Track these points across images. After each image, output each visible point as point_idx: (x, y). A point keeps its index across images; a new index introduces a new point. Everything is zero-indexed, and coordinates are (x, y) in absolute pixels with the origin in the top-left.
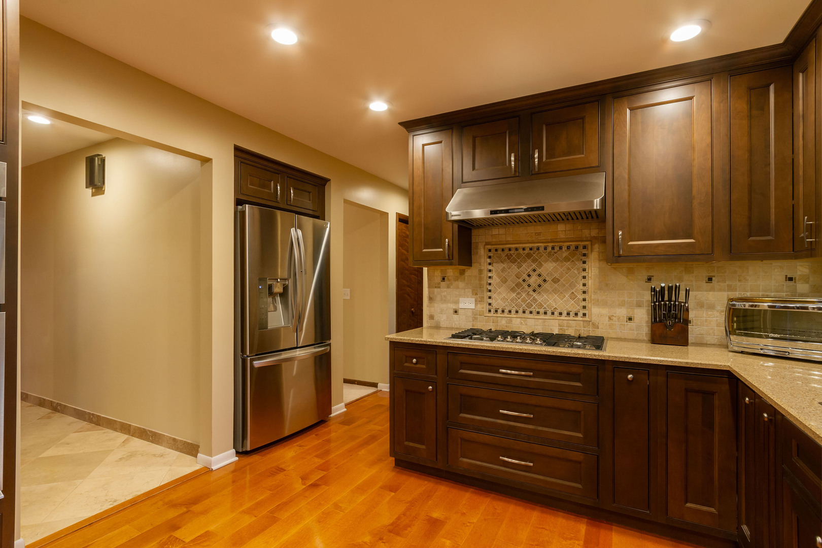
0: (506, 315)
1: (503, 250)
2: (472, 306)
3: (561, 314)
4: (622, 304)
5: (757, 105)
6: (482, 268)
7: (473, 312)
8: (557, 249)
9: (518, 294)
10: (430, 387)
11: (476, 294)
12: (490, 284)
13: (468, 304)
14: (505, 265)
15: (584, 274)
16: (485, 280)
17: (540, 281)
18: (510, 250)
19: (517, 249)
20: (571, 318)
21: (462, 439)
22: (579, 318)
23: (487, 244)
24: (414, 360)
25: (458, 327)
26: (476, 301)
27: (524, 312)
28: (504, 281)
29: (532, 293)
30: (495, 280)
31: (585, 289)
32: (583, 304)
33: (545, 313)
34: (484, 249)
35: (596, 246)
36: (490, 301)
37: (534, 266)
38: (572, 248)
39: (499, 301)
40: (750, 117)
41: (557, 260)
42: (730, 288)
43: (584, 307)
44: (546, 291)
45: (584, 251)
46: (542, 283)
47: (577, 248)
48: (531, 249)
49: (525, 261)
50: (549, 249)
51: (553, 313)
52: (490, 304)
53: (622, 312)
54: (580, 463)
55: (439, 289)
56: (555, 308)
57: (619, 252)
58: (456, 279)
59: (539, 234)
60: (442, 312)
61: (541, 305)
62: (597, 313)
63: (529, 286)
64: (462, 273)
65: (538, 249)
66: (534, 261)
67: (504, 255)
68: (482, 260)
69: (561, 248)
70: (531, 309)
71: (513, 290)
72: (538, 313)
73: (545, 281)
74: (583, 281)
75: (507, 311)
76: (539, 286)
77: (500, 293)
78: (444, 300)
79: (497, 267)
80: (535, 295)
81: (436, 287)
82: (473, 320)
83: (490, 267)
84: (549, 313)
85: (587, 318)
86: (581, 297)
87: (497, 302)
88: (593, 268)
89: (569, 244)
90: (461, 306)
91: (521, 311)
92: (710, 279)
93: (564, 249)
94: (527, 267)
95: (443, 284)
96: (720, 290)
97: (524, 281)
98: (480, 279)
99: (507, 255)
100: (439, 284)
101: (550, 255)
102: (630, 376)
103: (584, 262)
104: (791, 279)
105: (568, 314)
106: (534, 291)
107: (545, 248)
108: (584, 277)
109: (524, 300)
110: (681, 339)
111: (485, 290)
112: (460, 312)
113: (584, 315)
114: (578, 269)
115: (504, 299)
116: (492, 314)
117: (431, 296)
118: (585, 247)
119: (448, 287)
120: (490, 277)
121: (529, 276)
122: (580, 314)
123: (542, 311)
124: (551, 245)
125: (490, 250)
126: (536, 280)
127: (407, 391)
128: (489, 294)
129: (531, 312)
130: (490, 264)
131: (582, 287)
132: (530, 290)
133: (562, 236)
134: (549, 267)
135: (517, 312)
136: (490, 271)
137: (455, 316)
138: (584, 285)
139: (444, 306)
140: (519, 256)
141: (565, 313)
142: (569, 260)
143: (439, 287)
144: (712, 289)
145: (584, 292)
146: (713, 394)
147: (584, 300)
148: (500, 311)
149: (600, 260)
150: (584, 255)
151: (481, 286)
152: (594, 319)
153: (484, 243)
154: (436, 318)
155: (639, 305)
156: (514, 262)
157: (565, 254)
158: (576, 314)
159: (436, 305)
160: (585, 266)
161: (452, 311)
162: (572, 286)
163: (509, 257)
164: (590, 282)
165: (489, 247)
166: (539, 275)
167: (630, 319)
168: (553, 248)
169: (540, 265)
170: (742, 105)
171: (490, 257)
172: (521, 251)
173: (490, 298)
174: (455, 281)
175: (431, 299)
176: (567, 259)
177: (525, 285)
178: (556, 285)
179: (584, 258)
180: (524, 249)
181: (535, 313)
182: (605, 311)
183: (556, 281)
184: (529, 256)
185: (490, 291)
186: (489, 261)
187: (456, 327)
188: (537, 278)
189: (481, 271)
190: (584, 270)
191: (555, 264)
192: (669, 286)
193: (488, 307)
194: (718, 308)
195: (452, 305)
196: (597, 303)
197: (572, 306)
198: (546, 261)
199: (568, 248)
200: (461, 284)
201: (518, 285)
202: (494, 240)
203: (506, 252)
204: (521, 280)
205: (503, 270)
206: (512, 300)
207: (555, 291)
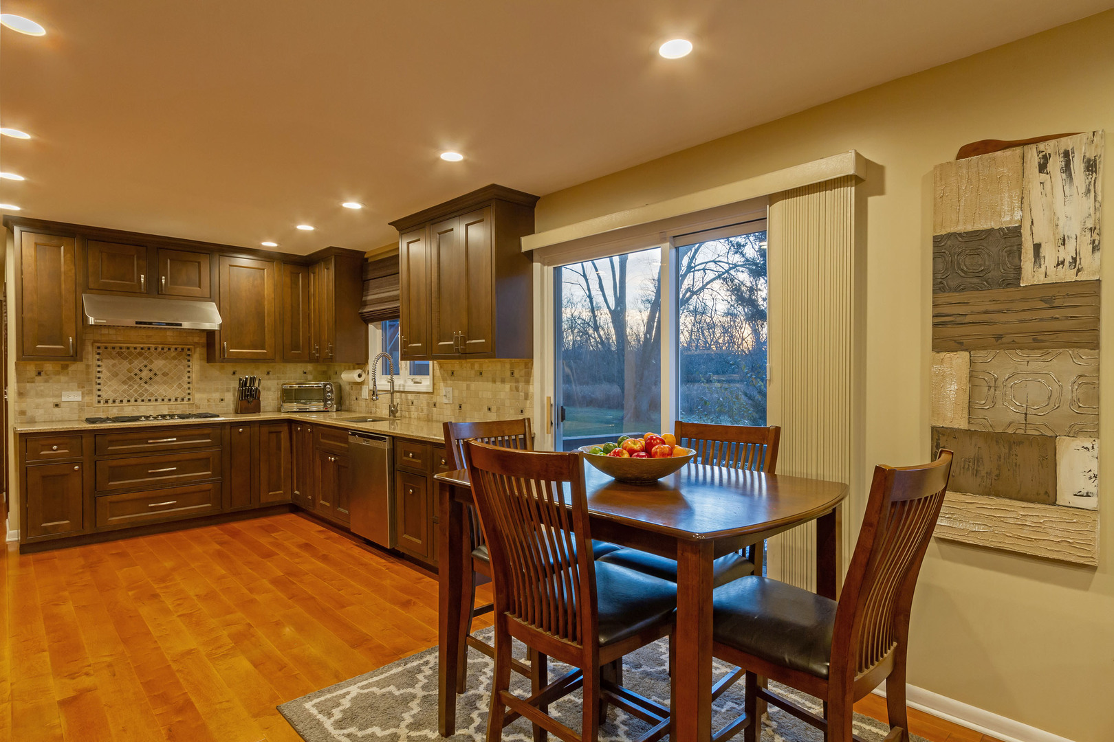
0: (117, 404)
1: (113, 348)
2: (79, 399)
3: (170, 400)
4: (217, 390)
5: (294, 283)
6: (90, 363)
7: (79, 405)
8: (166, 350)
9: (130, 385)
10: (76, 467)
11: (83, 387)
12: (99, 378)
13: (73, 396)
14: (116, 361)
15: (189, 369)
16: (94, 374)
17: (151, 375)
18: (121, 348)
19: (128, 348)
20: (179, 402)
21: (110, 502)
22: (185, 402)
23: (95, 341)
24: (55, 447)
25: (60, 419)
26: (83, 394)
27: (136, 401)
28: (115, 375)
29: (143, 384)
30: (105, 374)
31: (189, 380)
32: (189, 391)
33: (156, 400)
34: (92, 346)
35: (198, 349)
36: (99, 393)
37: (145, 362)
38: (179, 350)
39: (110, 392)
40: (292, 288)
41: (166, 358)
42: (279, 378)
43: (189, 394)
44: (157, 383)
45: (189, 353)
46: (153, 377)
47: (183, 349)
48: (142, 349)
49: (137, 358)
50: (159, 349)
51: (163, 400)
52: (99, 396)
53: (217, 396)
54: (209, 490)
55: (33, 384)
56: (165, 396)
57: (224, 356)
58: (58, 373)
59: (150, 337)
60: (37, 407)
61: (152, 394)
62: (198, 397)
63: (141, 379)
64: (65, 367)
65: (149, 349)
66: (146, 358)
67: (115, 353)
68: (90, 356)
69: (169, 349)
70: (143, 398)
71: (124, 383)
72: (150, 400)
73: (155, 374)
74: (188, 375)
75: (118, 401)
76: (151, 379)
77: (110, 386)
78: (40, 395)
79: (107, 364)
80: (146, 386)
81: (28, 382)
82: (80, 412)
83: (99, 363)
84: (160, 400)
85: (191, 402)
86: (186, 386)
87: (107, 393)
88: (196, 364)
89: (177, 346)
90: (64, 399)
91: (132, 400)
92: (268, 373)
93: (172, 350)
94: (138, 363)
95: (38, 378)
96: (274, 379)
97: (136, 375)
98: (88, 373)
99: (118, 353)
100: (33, 378)
101: (159, 354)
102: (241, 430)
103: (189, 361)
104: (305, 373)
105: (176, 400)
106: (146, 383)
107: (156, 349)
108: (189, 372)
109: (136, 391)
110: (257, 409)
111: (94, 384)
112: (62, 405)
113: (189, 399)
114: (184, 366)
115: (115, 391)
116: (101, 404)
117: (21, 391)
118: (189, 350)
119: (46, 381)
120: (99, 372)
121: (141, 370)
122: (186, 399)
123: (153, 399)
124: (160, 346)
125: (99, 348)
126: (148, 374)
127: (44, 477)
128: (99, 387)
129: (143, 401)
130: (98, 360)
131: (187, 379)
132: (142, 382)
133: (170, 340)
134: (159, 364)
135: (129, 401)
136: (99, 366)
137: (56, 409)
138: (189, 377)
139: (41, 401)
140: (130, 354)
141: (173, 399)
142: (176, 359)
143: (34, 382)
144: (270, 379)
145: (189, 383)
146: (281, 432)
147: (189, 388)
148: (110, 401)
149: (201, 360)
150: (189, 355)
151: (89, 380)
152: (197, 402)
153: (92, 341)
154: (29, 413)
155: (228, 390)
156: (125, 358)
157: (173, 354)
158: (183, 400)
159: (28, 400)
160: (190, 363)
161: (52, 405)
162: (179, 378)
163: (120, 354)
164: (194, 376)
165: (99, 345)
166: (151, 370)
167: (222, 400)
168: (163, 349)
169: (151, 362)
170: (288, 280)
171: (99, 354)
172: (132, 350)
173: (99, 390)
174: (56, 375)
175: (21, 394)
176: (174, 358)
177: (137, 378)
178: (165, 378)
179: (188, 358)
180: (135, 348)
181: (146, 400)
182: (204, 396)
183: (165, 374)
184: (140, 354)
185: (99, 384)
186: (98, 357)
187: (57, 420)
188: (148, 372)
189: (88, 366)
190: (189, 366)
191: (164, 362)
192: (251, 378)
193: (97, 399)
194: (273, 390)
195: (51, 399)
196: (199, 390)
197: (179, 393)
198: (157, 359)
199: (176, 349)
200: (63, 378)
201: (130, 378)
202: (103, 339)
203: (117, 350)
204: (132, 374)
205: (114, 365)
206: (124, 391)
207: (165, 382)
